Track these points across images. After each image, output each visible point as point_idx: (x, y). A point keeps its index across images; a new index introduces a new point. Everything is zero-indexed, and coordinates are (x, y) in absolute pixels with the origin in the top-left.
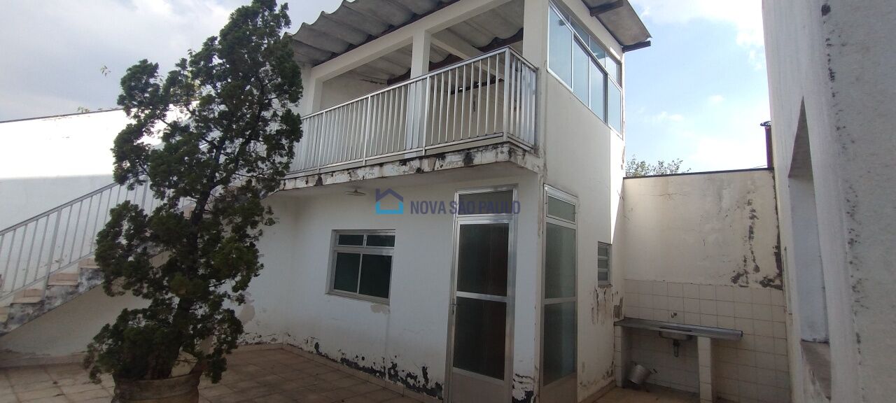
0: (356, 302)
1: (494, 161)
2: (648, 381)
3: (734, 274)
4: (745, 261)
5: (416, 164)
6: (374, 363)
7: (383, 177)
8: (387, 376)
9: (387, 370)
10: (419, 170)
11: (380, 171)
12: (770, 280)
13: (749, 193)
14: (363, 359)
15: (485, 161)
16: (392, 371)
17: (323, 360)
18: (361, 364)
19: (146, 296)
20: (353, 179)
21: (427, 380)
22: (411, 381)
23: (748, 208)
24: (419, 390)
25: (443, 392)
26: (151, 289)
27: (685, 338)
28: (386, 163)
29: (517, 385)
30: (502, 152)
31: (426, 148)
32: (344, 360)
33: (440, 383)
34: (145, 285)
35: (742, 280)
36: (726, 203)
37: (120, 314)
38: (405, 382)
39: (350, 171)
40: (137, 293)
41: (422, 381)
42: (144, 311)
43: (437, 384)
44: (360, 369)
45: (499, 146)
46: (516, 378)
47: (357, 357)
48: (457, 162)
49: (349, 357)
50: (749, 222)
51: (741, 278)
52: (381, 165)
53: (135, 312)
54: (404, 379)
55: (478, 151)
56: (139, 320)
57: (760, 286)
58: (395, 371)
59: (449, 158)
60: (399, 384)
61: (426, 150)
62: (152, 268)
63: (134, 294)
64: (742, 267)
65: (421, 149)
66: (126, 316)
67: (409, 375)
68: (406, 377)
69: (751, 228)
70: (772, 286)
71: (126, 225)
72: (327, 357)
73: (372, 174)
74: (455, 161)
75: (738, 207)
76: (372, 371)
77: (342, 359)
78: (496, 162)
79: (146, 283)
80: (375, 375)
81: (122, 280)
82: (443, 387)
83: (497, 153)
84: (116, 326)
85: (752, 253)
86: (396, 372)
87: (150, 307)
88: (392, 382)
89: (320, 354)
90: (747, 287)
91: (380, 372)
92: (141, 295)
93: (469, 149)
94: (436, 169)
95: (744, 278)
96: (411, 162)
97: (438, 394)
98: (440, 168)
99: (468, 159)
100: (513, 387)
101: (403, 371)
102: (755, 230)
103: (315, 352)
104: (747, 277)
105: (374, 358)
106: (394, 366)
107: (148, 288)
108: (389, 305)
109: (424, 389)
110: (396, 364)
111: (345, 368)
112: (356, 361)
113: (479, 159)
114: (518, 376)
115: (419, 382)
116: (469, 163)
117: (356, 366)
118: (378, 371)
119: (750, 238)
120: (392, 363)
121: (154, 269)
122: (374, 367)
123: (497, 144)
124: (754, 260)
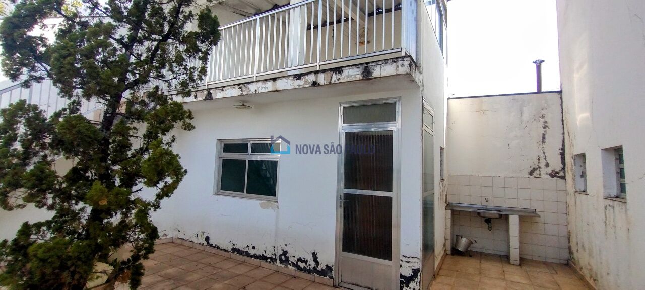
0: (244, 200)
1: (395, 73)
2: (469, 249)
3: (531, 169)
4: (539, 159)
5: (311, 78)
6: (265, 251)
7: (276, 91)
8: (278, 261)
9: (277, 257)
10: (315, 84)
11: (273, 85)
12: (557, 173)
13: (542, 109)
14: (254, 248)
15: (384, 74)
16: (283, 258)
17: (214, 251)
18: (252, 252)
19: (51, 208)
20: (244, 93)
21: (317, 263)
22: (302, 265)
23: (542, 121)
24: (310, 271)
25: (333, 272)
26: (58, 200)
27: (497, 216)
28: (280, 77)
29: (404, 264)
30: (403, 66)
31: (321, 64)
32: (234, 250)
33: (330, 265)
34: (50, 196)
35: (536, 173)
36: (526, 117)
37: (20, 228)
38: (296, 266)
39: (241, 86)
40: (40, 204)
41: (313, 264)
42: (48, 223)
43: (327, 266)
44: (252, 256)
45: (400, 60)
46: (403, 259)
47: (248, 246)
48: (355, 75)
49: (240, 246)
50: (542, 131)
51: (536, 172)
52: (274, 79)
53: (39, 225)
54: (295, 263)
55: (377, 65)
56: (44, 233)
57: (549, 177)
58: (285, 256)
59: (346, 72)
60: (290, 267)
61: (320, 66)
62: (57, 177)
63: (37, 206)
64: (537, 164)
65: (316, 64)
66: (26, 229)
67: (300, 260)
68: (297, 262)
69: (544, 135)
70: (557, 177)
71: (21, 129)
72: (218, 248)
73: (265, 88)
74: (353, 74)
75: (535, 120)
76: (263, 258)
77: (233, 249)
78: (397, 75)
79: (50, 193)
80: (266, 261)
81: (21, 192)
82: (333, 268)
83: (398, 67)
84: (15, 241)
85: (544, 153)
86: (287, 258)
87: (54, 218)
88: (283, 266)
89: (211, 245)
90: (540, 178)
91: (271, 258)
92: (45, 207)
93: (367, 63)
94: (333, 82)
95: (537, 172)
96: (306, 76)
97: (329, 274)
98: (337, 82)
99: (367, 72)
100: (401, 266)
101: (294, 257)
102: (546, 136)
103: (205, 243)
104: (540, 171)
105: (263, 247)
106: (285, 253)
107: (54, 198)
108: (277, 202)
109: (315, 270)
110: (287, 252)
111: (237, 256)
112: (246, 249)
113: (377, 72)
114: (405, 257)
115: (310, 265)
116: (368, 76)
117: (248, 255)
118: (269, 258)
119: (543, 142)
120: (283, 250)
121: (59, 179)
122: (265, 254)
123: (397, 58)
124: (545, 158)
